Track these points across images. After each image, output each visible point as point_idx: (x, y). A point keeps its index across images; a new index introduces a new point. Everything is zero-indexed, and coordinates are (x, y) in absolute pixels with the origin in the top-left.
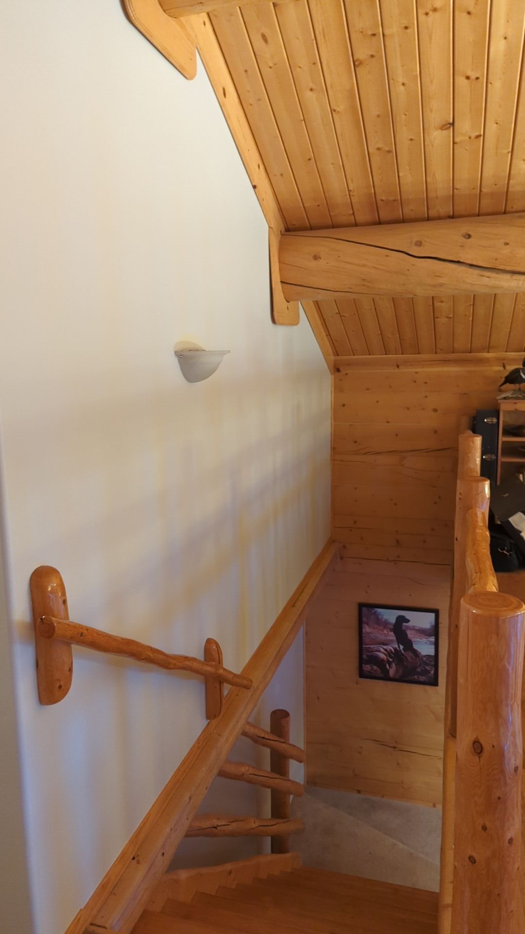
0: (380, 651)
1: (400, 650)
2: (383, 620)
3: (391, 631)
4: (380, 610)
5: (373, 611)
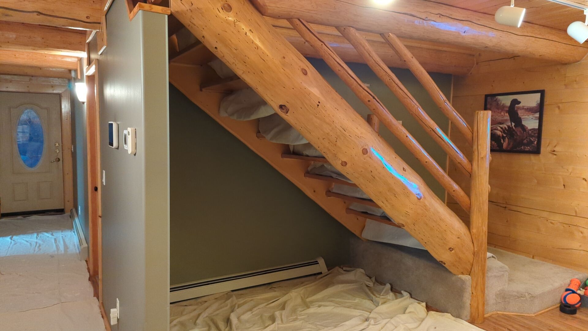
0: (497, 130)
1: (512, 127)
2: (502, 105)
5: (495, 99)
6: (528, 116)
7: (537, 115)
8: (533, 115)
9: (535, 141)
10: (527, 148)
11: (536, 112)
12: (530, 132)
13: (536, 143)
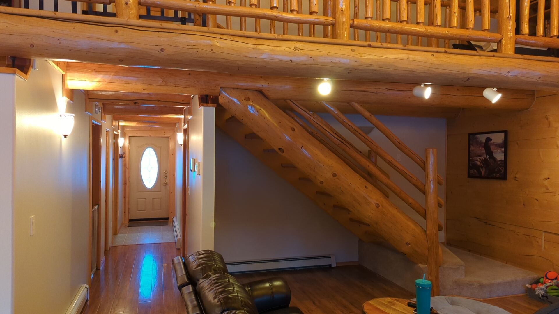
0: (477, 161)
1: (487, 159)
2: (480, 141)
3: (483, 147)
4: (478, 136)
5: (475, 137)
6: (497, 150)
7: (503, 150)
8: (500, 149)
9: (502, 170)
10: (498, 175)
11: (502, 147)
12: (499, 163)
13: (503, 171)
